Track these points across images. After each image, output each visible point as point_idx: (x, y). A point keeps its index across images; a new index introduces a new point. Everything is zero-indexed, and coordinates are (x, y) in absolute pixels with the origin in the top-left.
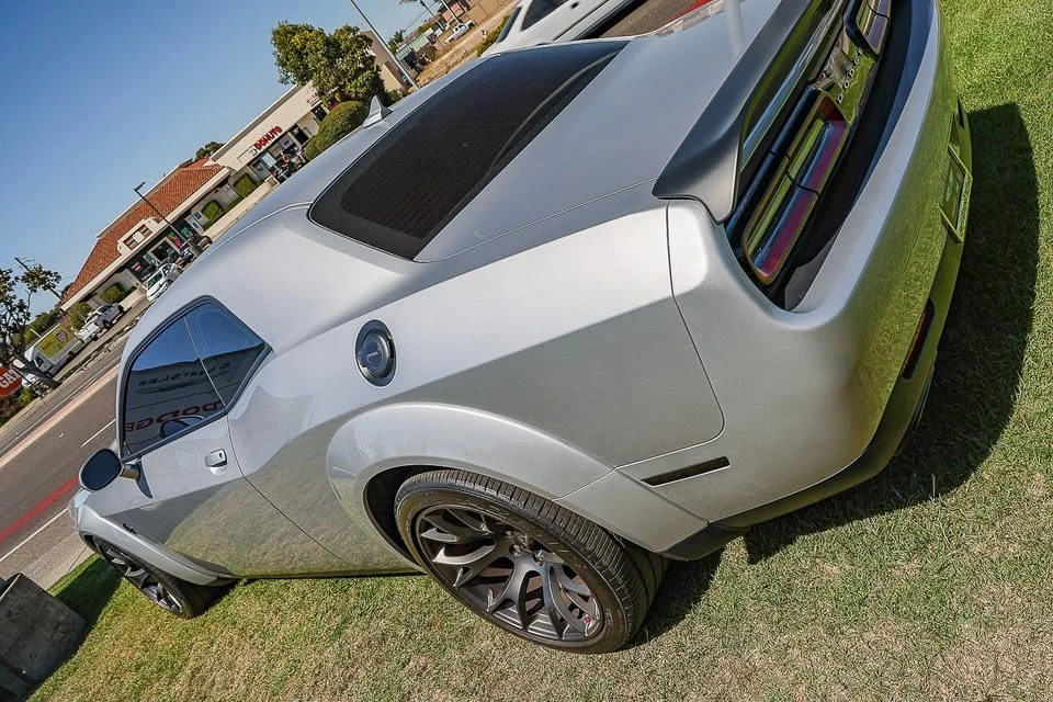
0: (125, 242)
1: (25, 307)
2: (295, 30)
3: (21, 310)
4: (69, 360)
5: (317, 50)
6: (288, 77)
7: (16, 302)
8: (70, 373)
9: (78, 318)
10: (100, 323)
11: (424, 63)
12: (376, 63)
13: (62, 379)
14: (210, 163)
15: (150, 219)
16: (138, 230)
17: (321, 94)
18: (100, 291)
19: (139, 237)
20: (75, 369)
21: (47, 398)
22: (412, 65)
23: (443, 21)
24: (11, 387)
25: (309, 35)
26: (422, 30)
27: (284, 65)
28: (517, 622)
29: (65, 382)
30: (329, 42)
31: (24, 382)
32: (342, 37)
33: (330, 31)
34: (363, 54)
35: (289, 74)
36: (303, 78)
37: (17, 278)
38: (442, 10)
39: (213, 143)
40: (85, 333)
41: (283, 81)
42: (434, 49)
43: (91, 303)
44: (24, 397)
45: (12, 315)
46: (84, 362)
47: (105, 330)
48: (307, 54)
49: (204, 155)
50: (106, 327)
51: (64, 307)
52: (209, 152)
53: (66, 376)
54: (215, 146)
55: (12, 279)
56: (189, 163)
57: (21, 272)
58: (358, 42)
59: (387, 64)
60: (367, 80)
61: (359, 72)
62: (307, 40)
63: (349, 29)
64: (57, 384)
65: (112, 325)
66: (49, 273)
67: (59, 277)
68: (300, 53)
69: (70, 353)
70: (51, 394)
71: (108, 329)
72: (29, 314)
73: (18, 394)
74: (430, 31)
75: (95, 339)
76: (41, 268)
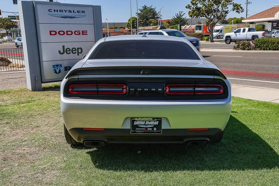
1: (227, 13)
3: (225, 13)
7: (226, 10)
8: (219, 41)
13: (216, 41)
18: (257, 24)
21: (207, 43)
29: (215, 43)
37: (233, 3)
43: (251, 25)
44: (205, 38)
51: (243, 21)
57: (235, 3)
64: (213, 41)
66: (242, 8)
67: (243, 11)
70: (209, 42)
73: (205, 35)
76: (241, 5)
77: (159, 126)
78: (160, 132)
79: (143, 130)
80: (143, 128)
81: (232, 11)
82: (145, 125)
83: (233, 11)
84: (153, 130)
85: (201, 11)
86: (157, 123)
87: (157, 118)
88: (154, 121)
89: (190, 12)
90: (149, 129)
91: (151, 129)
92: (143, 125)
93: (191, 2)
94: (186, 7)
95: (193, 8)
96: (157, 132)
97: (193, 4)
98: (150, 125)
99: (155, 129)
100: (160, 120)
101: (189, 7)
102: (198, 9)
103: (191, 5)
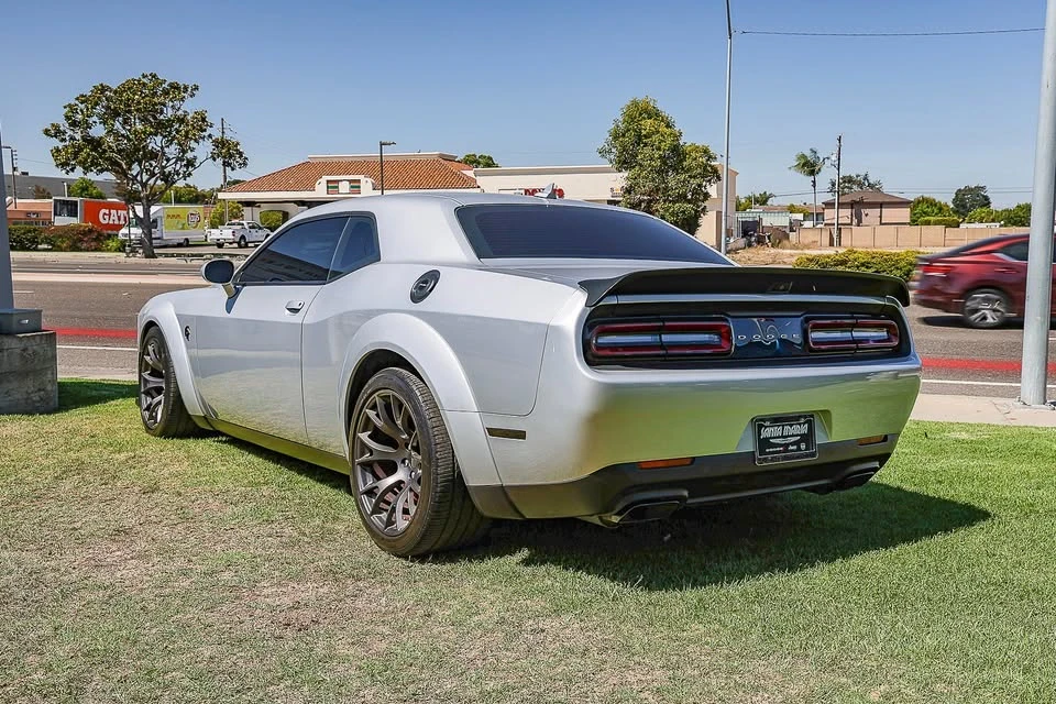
0: (328, 182)
1: (193, 165)
2: (654, 114)
3: (187, 166)
4: (180, 245)
5: (659, 149)
6: (610, 152)
7: (189, 155)
8: (172, 255)
9: (222, 214)
10: (238, 235)
11: (760, 241)
12: (706, 203)
13: (161, 255)
14: (470, 173)
15: (369, 180)
16: (350, 181)
17: (628, 191)
18: (265, 208)
19: (344, 187)
20: (179, 255)
21: (132, 260)
22: (745, 234)
23: (819, 216)
24: (108, 226)
25: (663, 129)
26: (792, 209)
27: (616, 138)
28: (369, 508)
29: (161, 260)
30: (677, 150)
31: (124, 231)
32: (693, 155)
33: (687, 140)
34: (700, 186)
35: (613, 150)
36: (624, 163)
37: (210, 136)
38: (829, 205)
39: (490, 158)
40: (215, 234)
41: (603, 152)
42: (787, 237)
43: (247, 211)
44: (112, 244)
45: (176, 163)
46: (193, 255)
47: (236, 245)
48: (646, 145)
49: (472, 162)
50: (239, 243)
51: (221, 196)
52: (479, 163)
53: (167, 255)
54: (489, 163)
55: (206, 134)
56: (450, 159)
57: (217, 135)
58: (705, 169)
59: (719, 214)
60: (683, 212)
61: (682, 198)
62: (658, 132)
63: (706, 151)
64: (154, 256)
65: (246, 246)
66: (241, 154)
67: (245, 164)
68: (640, 139)
69: (187, 240)
70: (139, 259)
71: (240, 247)
72: (190, 174)
73: (109, 236)
74: (800, 216)
75: (220, 246)
76: (238, 144)
77: (808, 438)
78: (813, 455)
79: (779, 452)
80: (780, 445)
81: (211, 161)
82: (783, 437)
83: (214, 160)
84: (799, 449)
85: (105, 151)
86: (804, 429)
87: (805, 417)
88: (800, 424)
89: (58, 150)
90: (791, 448)
91: (795, 447)
92: (779, 437)
93: (68, 118)
94: (47, 132)
95: (72, 138)
96: (807, 456)
97: (74, 124)
98: (793, 436)
99: (803, 446)
100: (809, 418)
101: (57, 132)
102: (95, 144)
103: (64, 125)
